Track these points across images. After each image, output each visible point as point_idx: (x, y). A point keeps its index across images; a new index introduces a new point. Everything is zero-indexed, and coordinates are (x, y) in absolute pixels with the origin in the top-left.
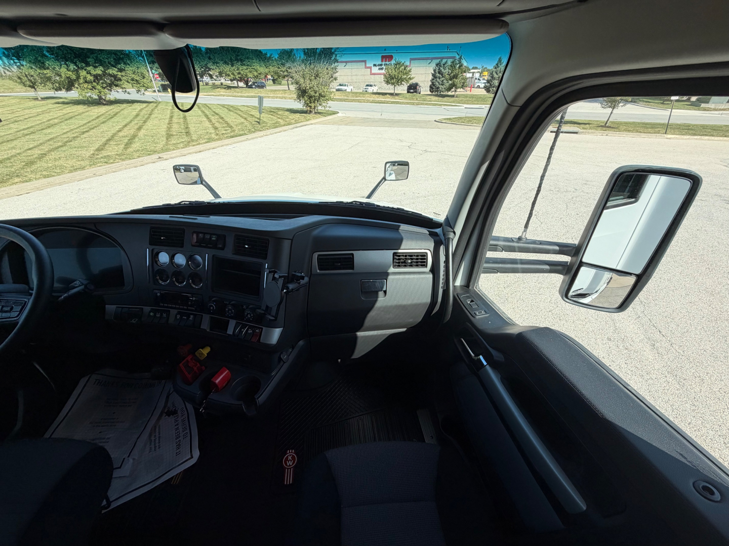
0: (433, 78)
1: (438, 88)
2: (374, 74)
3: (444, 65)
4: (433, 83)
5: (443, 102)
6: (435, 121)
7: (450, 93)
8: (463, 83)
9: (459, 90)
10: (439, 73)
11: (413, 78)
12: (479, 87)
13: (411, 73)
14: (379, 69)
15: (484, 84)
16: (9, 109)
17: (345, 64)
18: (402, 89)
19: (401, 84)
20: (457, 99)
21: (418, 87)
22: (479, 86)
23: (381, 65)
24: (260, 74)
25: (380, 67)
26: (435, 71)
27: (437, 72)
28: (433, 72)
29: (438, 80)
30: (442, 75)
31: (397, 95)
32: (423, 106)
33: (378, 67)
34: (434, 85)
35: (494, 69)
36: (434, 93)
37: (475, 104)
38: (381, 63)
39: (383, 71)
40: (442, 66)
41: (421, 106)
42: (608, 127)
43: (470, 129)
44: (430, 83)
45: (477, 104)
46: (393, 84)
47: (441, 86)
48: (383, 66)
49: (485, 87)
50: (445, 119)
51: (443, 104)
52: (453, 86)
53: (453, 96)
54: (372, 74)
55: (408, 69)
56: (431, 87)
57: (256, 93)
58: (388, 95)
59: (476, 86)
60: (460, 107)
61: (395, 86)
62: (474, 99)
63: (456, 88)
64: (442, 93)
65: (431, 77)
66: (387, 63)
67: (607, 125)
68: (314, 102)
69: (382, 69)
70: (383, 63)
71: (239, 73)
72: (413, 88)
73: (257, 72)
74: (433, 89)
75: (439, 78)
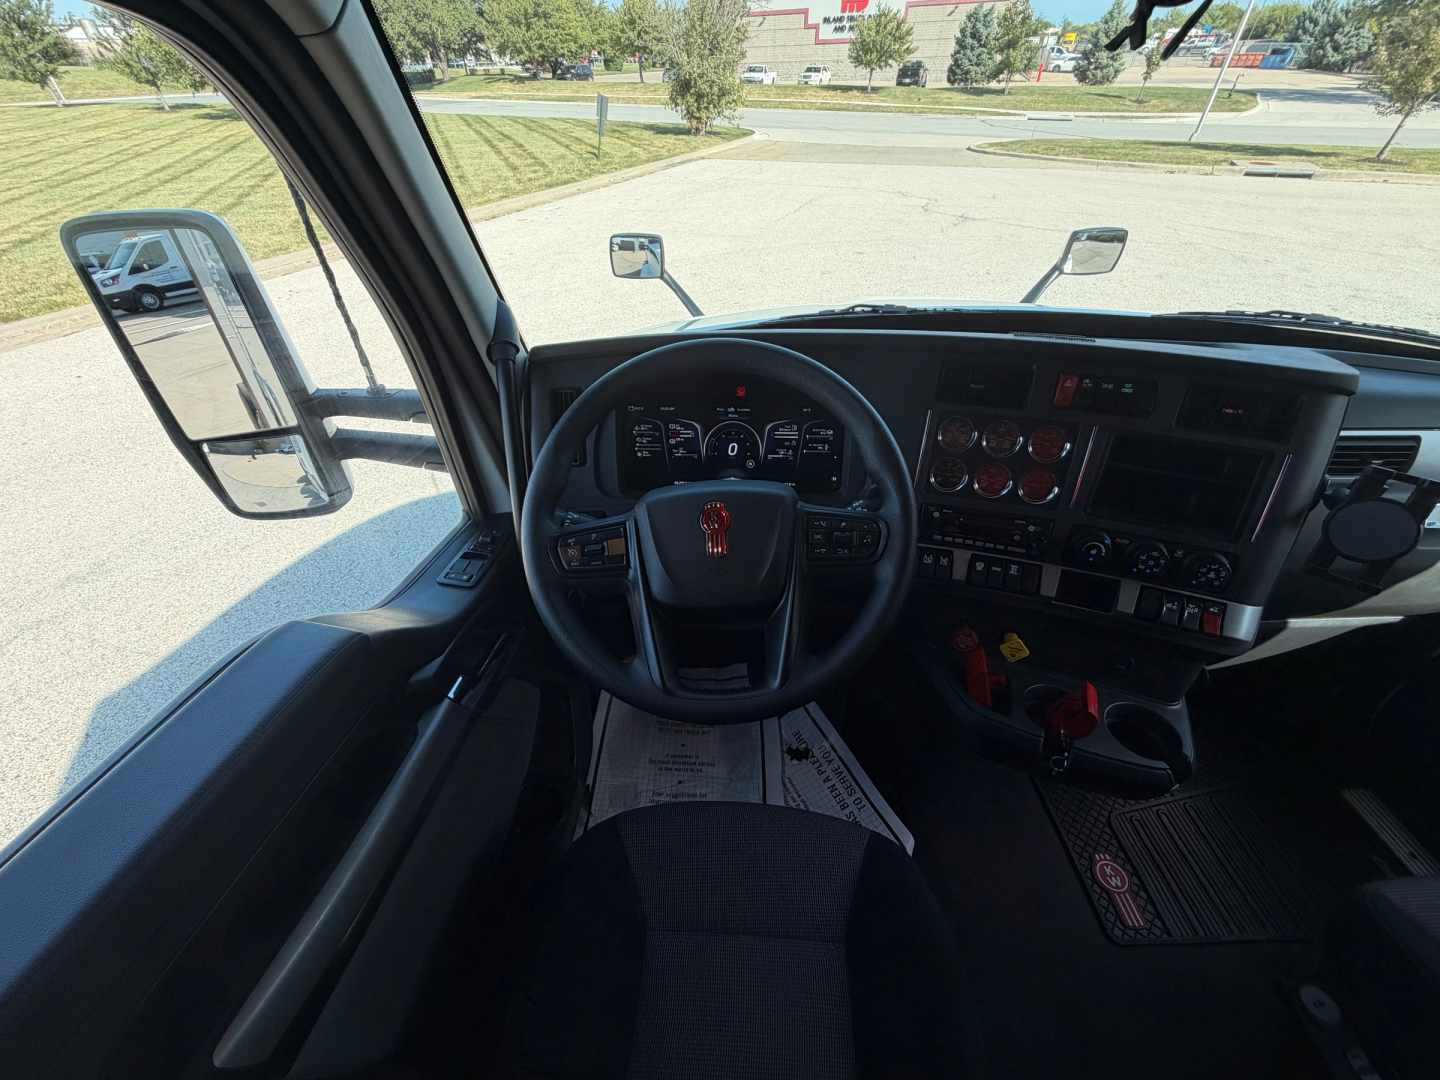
0: (957, 48)
1: (967, 72)
2: (825, 42)
3: (985, 16)
4: (956, 61)
5: (978, 105)
6: (969, 149)
7: (994, 85)
8: (1029, 60)
9: (1017, 77)
10: (973, 36)
11: (916, 49)
12: (1057, 69)
13: (910, 38)
14: (836, 29)
15: (1073, 63)
16: (118, 129)
17: (761, 19)
18: (886, 76)
19: (887, 64)
20: (1009, 97)
21: (921, 71)
22: (1058, 66)
23: (840, 19)
24: (581, 47)
25: (838, 25)
26: (963, 31)
27: (968, 34)
28: (959, 35)
29: (969, 52)
30: (979, 41)
31: (875, 90)
32: (934, 116)
33: (833, 25)
34: (958, 66)
35: (1102, 26)
36: (956, 85)
37: (1052, 109)
38: (840, 15)
39: (846, 35)
40: (982, 19)
41: (930, 115)
42: (1384, 162)
43: (1053, 167)
44: (950, 62)
45: (1057, 109)
46: (868, 64)
47: (975, 68)
48: (844, 23)
49: (1075, 69)
50: (991, 145)
51: (979, 111)
52: (1006, 66)
53: (1001, 92)
54: (818, 42)
55: (905, 28)
56: (951, 70)
57: (574, 91)
58: (855, 92)
59: (1051, 67)
60: (1017, 118)
61: (872, 70)
62: (1050, 98)
63: (1011, 72)
64: (974, 85)
65: (952, 47)
66: (855, 14)
67: (1382, 157)
68: (707, 108)
69: (841, 29)
70: (846, 14)
71: (541, 47)
72: (911, 75)
73: (575, 42)
74: (955, 74)
75: (972, 49)
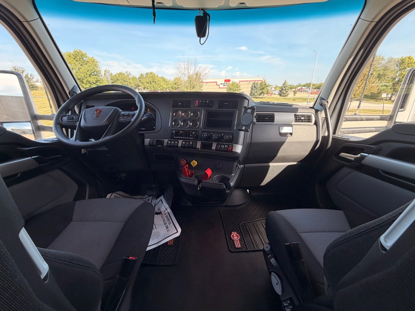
0: (251, 89)
1: (254, 94)
2: (221, 88)
3: (257, 83)
4: (251, 92)
7: (260, 96)
8: (268, 92)
9: (265, 95)
10: (254, 87)
11: (241, 89)
12: (275, 94)
17: (206, 83)
22: (275, 93)
23: (224, 84)
24: (164, 88)
26: (252, 86)
27: (253, 86)
28: (251, 87)
29: (254, 90)
30: (256, 88)
33: (223, 85)
35: (283, 86)
36: (252, 97)
38: (224, 83)
39: (226, 87)
44: (250, 92)
47: (256, 93)
48: (225, 84)
49: (279, 94)
52: (262, 93)
53: (263, 98)
54: (219, 88)
55: (238, 85)
56: (250, 94)
59: (274, 94)
62: (274, 99)
63: (264, 94)
64: (256, 96)
65: (250, 89)
66: (227, 83)
69: (225, 86)
70: (226, 83)
73: (162, 87)
74: (251, 94)
75: (255, 90)
